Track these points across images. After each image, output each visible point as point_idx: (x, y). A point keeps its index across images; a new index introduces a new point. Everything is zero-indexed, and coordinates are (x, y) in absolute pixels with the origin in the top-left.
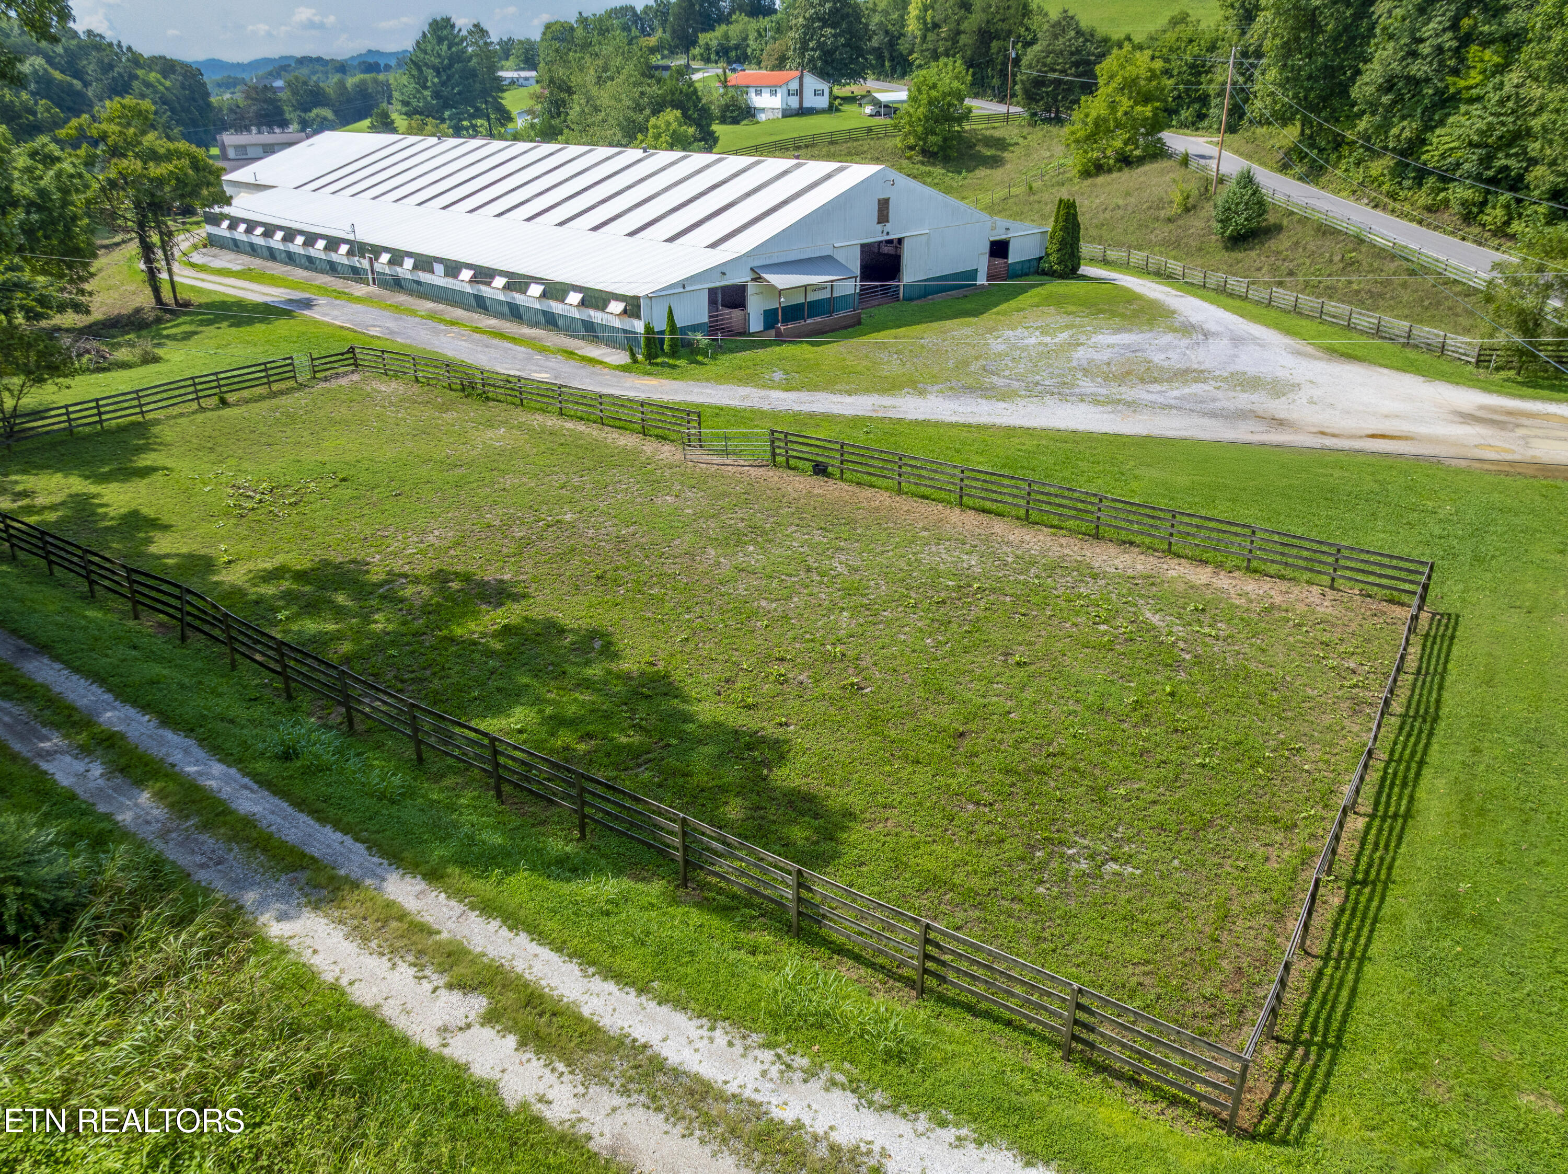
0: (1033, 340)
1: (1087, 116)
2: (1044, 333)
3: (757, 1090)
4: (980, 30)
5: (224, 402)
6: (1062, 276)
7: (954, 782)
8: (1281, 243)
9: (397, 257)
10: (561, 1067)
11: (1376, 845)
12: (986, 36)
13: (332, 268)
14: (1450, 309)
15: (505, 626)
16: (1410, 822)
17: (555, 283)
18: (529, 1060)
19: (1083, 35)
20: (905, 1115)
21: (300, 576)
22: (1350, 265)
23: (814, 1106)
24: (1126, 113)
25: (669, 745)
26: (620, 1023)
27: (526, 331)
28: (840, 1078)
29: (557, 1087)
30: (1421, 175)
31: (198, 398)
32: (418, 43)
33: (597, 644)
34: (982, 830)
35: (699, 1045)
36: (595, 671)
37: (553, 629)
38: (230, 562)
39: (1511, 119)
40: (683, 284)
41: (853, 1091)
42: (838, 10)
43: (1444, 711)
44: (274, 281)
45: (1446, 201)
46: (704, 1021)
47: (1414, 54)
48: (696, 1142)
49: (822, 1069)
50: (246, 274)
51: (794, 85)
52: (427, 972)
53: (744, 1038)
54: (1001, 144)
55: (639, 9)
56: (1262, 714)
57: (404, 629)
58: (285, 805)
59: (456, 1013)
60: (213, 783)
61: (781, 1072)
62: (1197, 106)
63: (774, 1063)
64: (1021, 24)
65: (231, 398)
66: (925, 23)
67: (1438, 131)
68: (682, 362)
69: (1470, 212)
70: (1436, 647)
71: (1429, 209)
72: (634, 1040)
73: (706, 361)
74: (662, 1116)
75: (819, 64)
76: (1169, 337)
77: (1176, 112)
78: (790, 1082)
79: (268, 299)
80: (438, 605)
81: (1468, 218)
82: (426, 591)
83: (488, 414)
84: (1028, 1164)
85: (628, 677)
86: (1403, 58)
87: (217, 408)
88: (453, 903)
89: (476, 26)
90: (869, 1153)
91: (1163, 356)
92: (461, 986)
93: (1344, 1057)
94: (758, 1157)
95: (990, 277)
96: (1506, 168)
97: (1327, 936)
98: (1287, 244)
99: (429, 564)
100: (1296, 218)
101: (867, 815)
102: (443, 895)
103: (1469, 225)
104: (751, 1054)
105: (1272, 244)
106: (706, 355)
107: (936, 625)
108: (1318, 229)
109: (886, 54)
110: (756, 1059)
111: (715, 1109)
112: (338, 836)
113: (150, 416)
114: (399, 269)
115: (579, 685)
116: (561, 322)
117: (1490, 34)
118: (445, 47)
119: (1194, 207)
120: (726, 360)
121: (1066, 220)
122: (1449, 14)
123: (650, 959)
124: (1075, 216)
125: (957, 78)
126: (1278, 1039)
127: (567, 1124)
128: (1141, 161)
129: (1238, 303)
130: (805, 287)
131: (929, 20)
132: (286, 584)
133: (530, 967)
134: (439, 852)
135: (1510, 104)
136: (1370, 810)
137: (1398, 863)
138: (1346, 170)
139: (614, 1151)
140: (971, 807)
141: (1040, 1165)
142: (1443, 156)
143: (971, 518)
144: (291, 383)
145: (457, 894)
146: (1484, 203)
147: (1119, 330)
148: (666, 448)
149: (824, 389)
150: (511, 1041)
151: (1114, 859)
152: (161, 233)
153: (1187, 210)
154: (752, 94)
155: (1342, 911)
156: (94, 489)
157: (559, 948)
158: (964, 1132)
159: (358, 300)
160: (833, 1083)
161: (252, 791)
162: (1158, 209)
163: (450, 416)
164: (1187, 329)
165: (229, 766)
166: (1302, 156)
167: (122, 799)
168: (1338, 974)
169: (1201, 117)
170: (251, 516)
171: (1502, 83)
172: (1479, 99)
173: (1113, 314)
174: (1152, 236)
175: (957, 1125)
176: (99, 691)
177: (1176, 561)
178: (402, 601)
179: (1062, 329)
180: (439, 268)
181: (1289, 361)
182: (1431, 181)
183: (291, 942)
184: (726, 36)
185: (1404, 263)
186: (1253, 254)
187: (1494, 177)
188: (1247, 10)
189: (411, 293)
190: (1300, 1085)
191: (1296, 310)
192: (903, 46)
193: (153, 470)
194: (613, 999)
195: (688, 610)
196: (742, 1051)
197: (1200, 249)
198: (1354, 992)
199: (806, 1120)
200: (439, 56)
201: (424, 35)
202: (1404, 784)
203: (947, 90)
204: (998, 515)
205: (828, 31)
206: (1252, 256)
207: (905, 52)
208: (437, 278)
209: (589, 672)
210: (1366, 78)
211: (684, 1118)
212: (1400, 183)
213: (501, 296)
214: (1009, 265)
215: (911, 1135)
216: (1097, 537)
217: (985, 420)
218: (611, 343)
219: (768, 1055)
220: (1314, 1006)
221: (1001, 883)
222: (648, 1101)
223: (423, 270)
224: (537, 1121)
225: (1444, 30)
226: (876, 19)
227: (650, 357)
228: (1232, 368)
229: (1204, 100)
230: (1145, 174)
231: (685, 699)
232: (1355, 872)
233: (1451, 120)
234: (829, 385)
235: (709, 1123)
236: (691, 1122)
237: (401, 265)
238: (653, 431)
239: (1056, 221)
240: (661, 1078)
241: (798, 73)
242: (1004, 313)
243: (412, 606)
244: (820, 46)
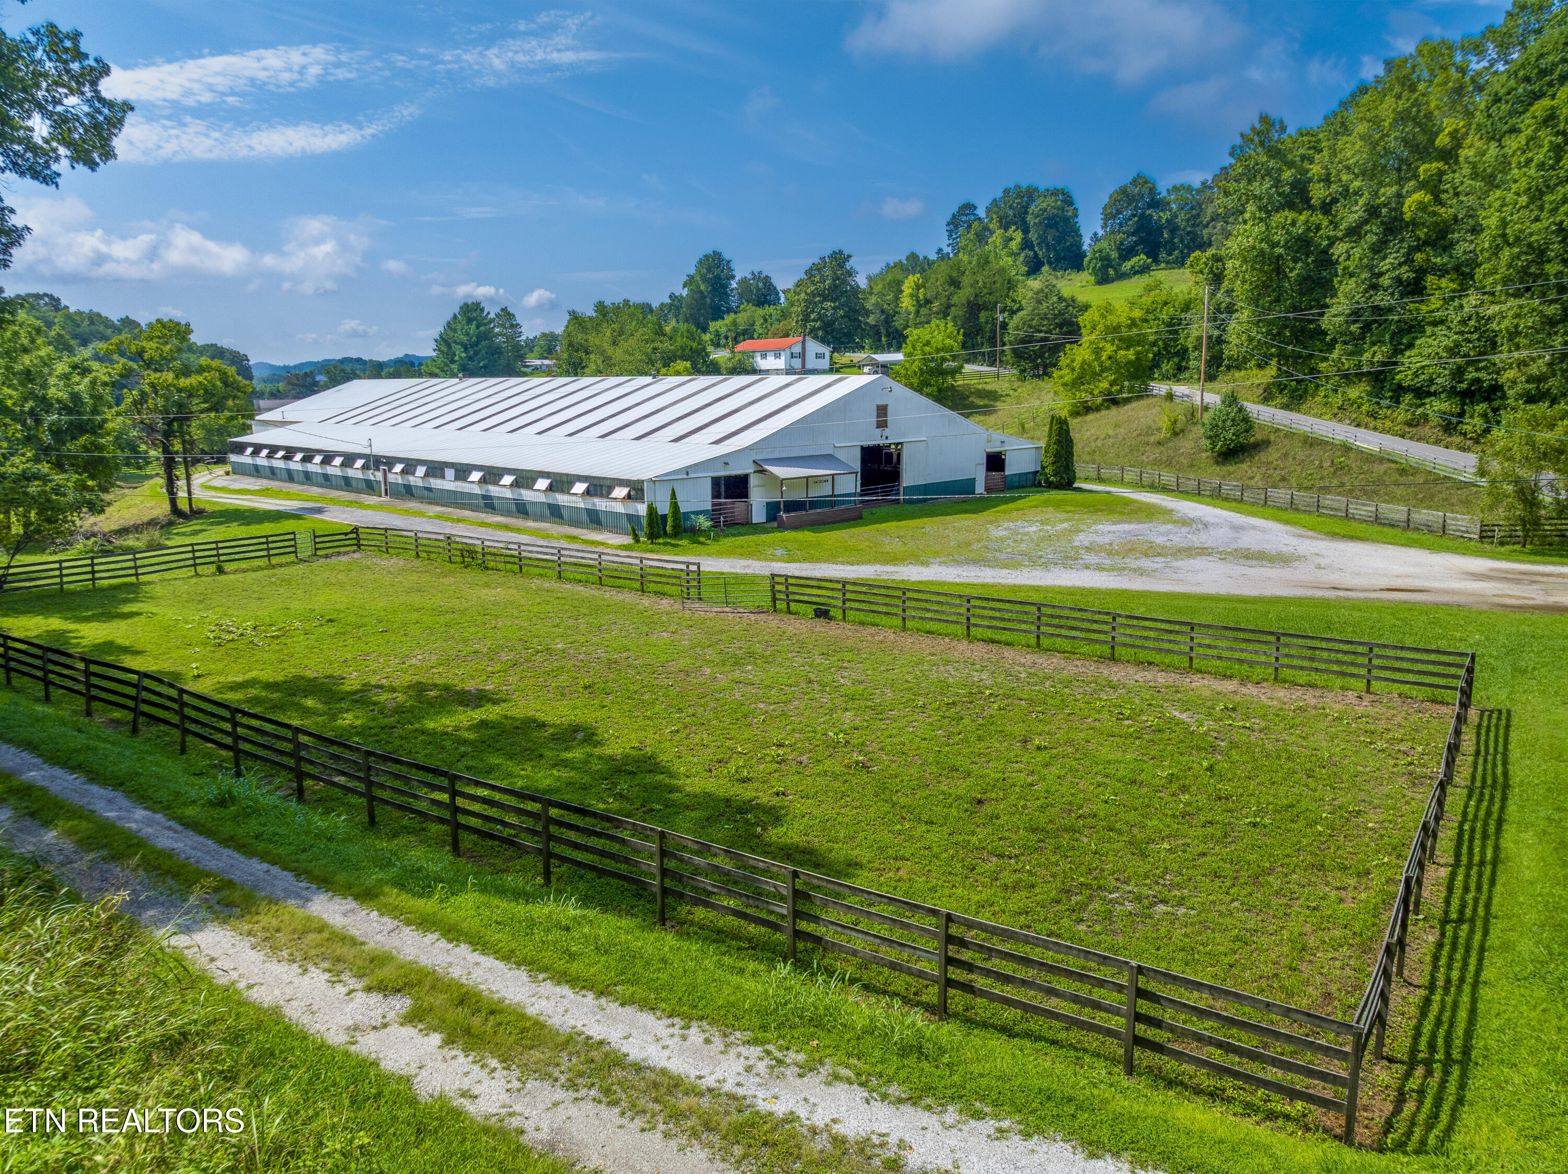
0: (1034, 529)
1: (1073, 361)
2: (1043, 523)
3: (738, 1084)
4: (969, 302)
5: (220, 570)
6: (1059, 486)
7: (974, 840)
8: (1272, 455)
9: (410, 465)
10: (494, 1063)
11: (1466, 889)
12: (974, 308)
13: (347, 483)
14: (1445, 500)
15: (482, 721)
16: (1501, 867)
17: (561, 474)
18: (454, 1057)
19: (1065, 300)
20: (929, 1108)
21: (269, 686)
22: (1339, 469)
23: (812, 1100)
24: (1110, 358)
25: (652, 810)
26: (572, 1022)
27: (531, 524)
28: (844, 1072)
29: (486, 1083)
30: (1399, 390)
31: (195, 565)
32: (449, 323)
33: (580, 736)
34: (1008, 878)
35: (669, 1042)
36: (576, 754)
37: (533, 725)
38: (199, 676)
39: (1475, 336)
40: (687, 470)
41: (861, 1085)
42: (836, 286)
43: (1515, 780)
44: (289, 496)
45: (1425, 417)
46: (677, 1020)
47: (1375, 287)
48: (659, 1135)
49: (822, 1063)
50: (264, 492)
51: (797, 349)
52: (343, 977)
53: (725, 1035)
54: (993, 396)
55: (655, 305)
56: (1312, 785)
57: (372, 724)
58: (210, 842)
59: (372, 1014)
60: (134, 826)
61: (772, 1067)
62: (1176, 360)
63: (761, 1059)
64: (1007, 296)
65: (228, 567)
66: (918, 301)
67: (1407, 353)
68: (684, 542)
69: (1450, 423)
70: (1492, 735)
71: (1409, 424)
72: (589, 1038)
73: (708, 542)
74: (617, 1110)
75: (820, 333)
76: (1170, 526)
77: (1158, 366)
78: (781, 1077)
79: (281, 508)
80: (411, 706)
81: (1449, 428)
82: (401, 697)
83: (486, 580)
84: (1093, 1156)
85: (612, 758)
86: (1366, 291)
87: (213, 574)
88: (385, 919)
89: (504, 310)
90: (882, 1145)
91: (1165, 539)
92: (384, 988)
93: (1475, 1072)
94: (738, 1150)
95: (988, 489)
96: (1478, 380)
97: (1428, 968)
98: (1276, 455)
99: (408, 678)
100: (1282, 434)
101: (876, 865)
102: (375, 913)
103: (1450, 435)
104: (733, 1051)
105: (1262, 457)
106: (709, 538)
107: (946, 721)
108: (1305, 442)
109: (883, 331)
110: (739, 1055)
111: (685, 1102)
112: (265, 866)
113: (143, 578)
114: (411, 478)
115: (556, 765)
116: (565, 513)
117: (1444, 265)
118: (473, 327)
119: (1182, 431)
120: (727, 542)
121: (1059, 435)
122: (1402, 251)
123: (613, 964)
124: (1068, 432)
125: (949, 337)
126: (1391, 1060)
127: (494, 1119)
128: (1127, 401)
129: (1234, 504)
130: (807, 478)
131: (921, 297)
132: (253, 692)
133: (469, 973)
134: (376, 876)
135: (1472, 323)
136: (1451, 860)
137: (1495, 901)
138: (1325, 397)
139: (552, 1146)
140: (995, 859)
141: (1108, 1157)
142: (1416, 375)
143: (980, 650)
144: (292, 557)
145: (394, 912)
146: (1462, 414)
147: (1119, 522)
148: (664, 601)
149: (826, 561)
150: (436, 1039)
151: (1164, 902)
152: (184, 442)
153: (1176, 434)
154: (758, 359)
155: (1440, 946)
156: (72, 626)
157: (507, 957)
158: (1005, 1124)
159: (369, 507)
160: (837, 1077)
161: (176, 832)
162: (1147, 434)
163: (446, 581)
164: (1186, 522)
165: (155, 812)
166: (1281, 388)
167: (24, 836)
168: (1449, 999)
169: (1180, 369)
170: (230, 645)
171: (1461, 307)
172: (1442, 322)
173: (1112, 512)
174: (1144, 458)
175: (996, 1117)
176: (29, 757)
177: (1199, 676)
178: (375, 704)
179: (1062, 522)
180: (450, 473)
181: (1293, 541)
182: (1408, 398)
183: (186, 952)
184: (735, 323)
185: (1393, 466)
186: (1245, 466)
187: (1468, 389)
188: (1215, 275)
189: (421, 499)
190: (1428, 1101)
191: (1292, 506)
192: (898, 323)
193: (138, 614)
194: (566, 1001)
195: (680, 710)
196: (722, 1048)
197: (1192, 466)
198: (1473, 1011)
199: (802, 1113)
200: (468, 334)
201: (455, 316)
202: (1485, 836)
203: (940, 346)
204: (1007, 644)
205: (829, 304)
206: (1243, 468)
207: (899, 328)
208: (448, 483)
209: (569, 755)
210: (1333, 311)
211: (644, 1112)
212: (1378, 403)
213: (508, 494)
214: (1005, 477)
215: (938, 1127)
216: (1112, 659)
217: (990, 581)
218: (615, 529)
219: (755, 1051)
220: (1427, 1028)
221: (1034, 921)
222: (600, 1096)
223: (435, 476)
224: (458, 1114)
225: (1400, 265)
226: (873, 300)
227: (652, 536)
228: (1235, 546)
229: (1183, 354)
230: (1132, 410)
231: (672, 776)
232: (1446, 913)
233: (1418, 342)
234: (832, 558)
235: (676, 1116)
236: (653, 1116)
237: (413, 474)
238: (652, 587)
239: (1050, 436)
240: (618, 1073)
241: (801, 339)
242: (1004, 512)
243: (384, 708)
244: (820, 318)
